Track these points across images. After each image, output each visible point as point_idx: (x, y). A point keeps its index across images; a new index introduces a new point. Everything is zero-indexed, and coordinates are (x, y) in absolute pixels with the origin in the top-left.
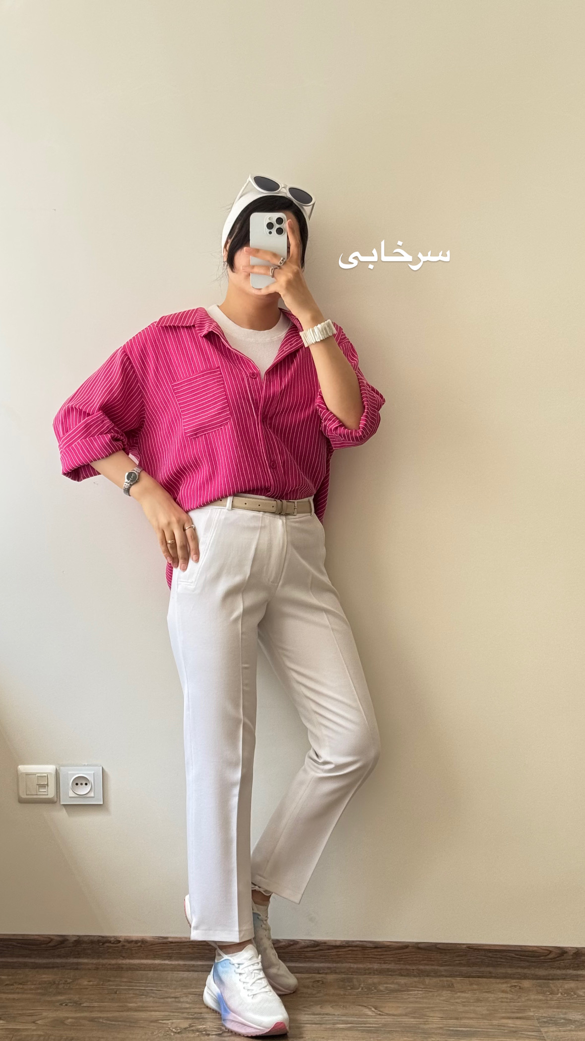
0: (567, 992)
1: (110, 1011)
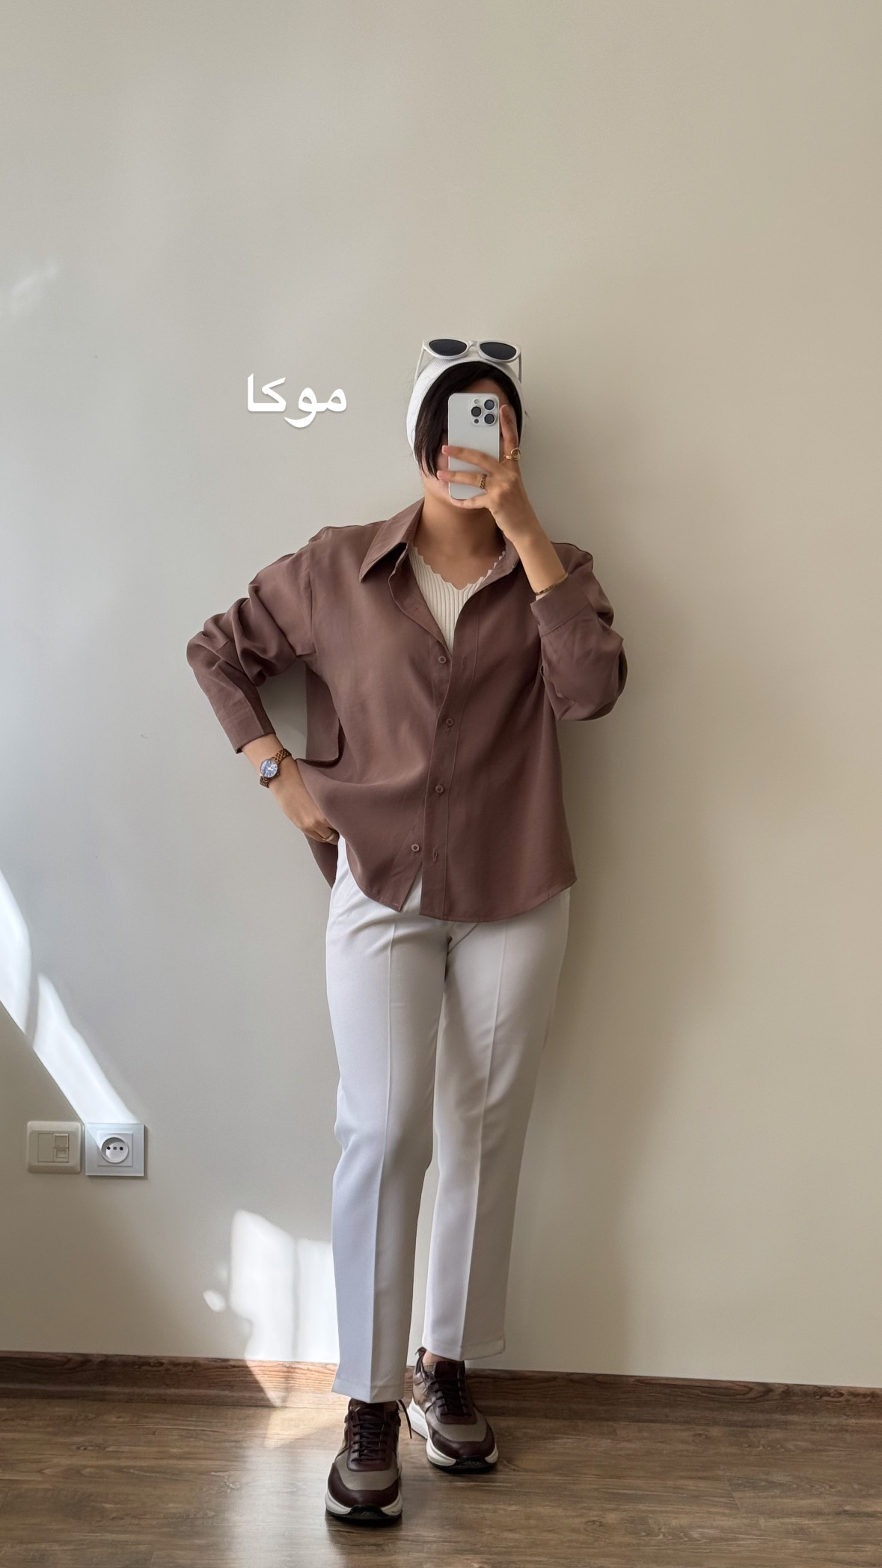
0: (771, 1445)
1: (145, 1458)
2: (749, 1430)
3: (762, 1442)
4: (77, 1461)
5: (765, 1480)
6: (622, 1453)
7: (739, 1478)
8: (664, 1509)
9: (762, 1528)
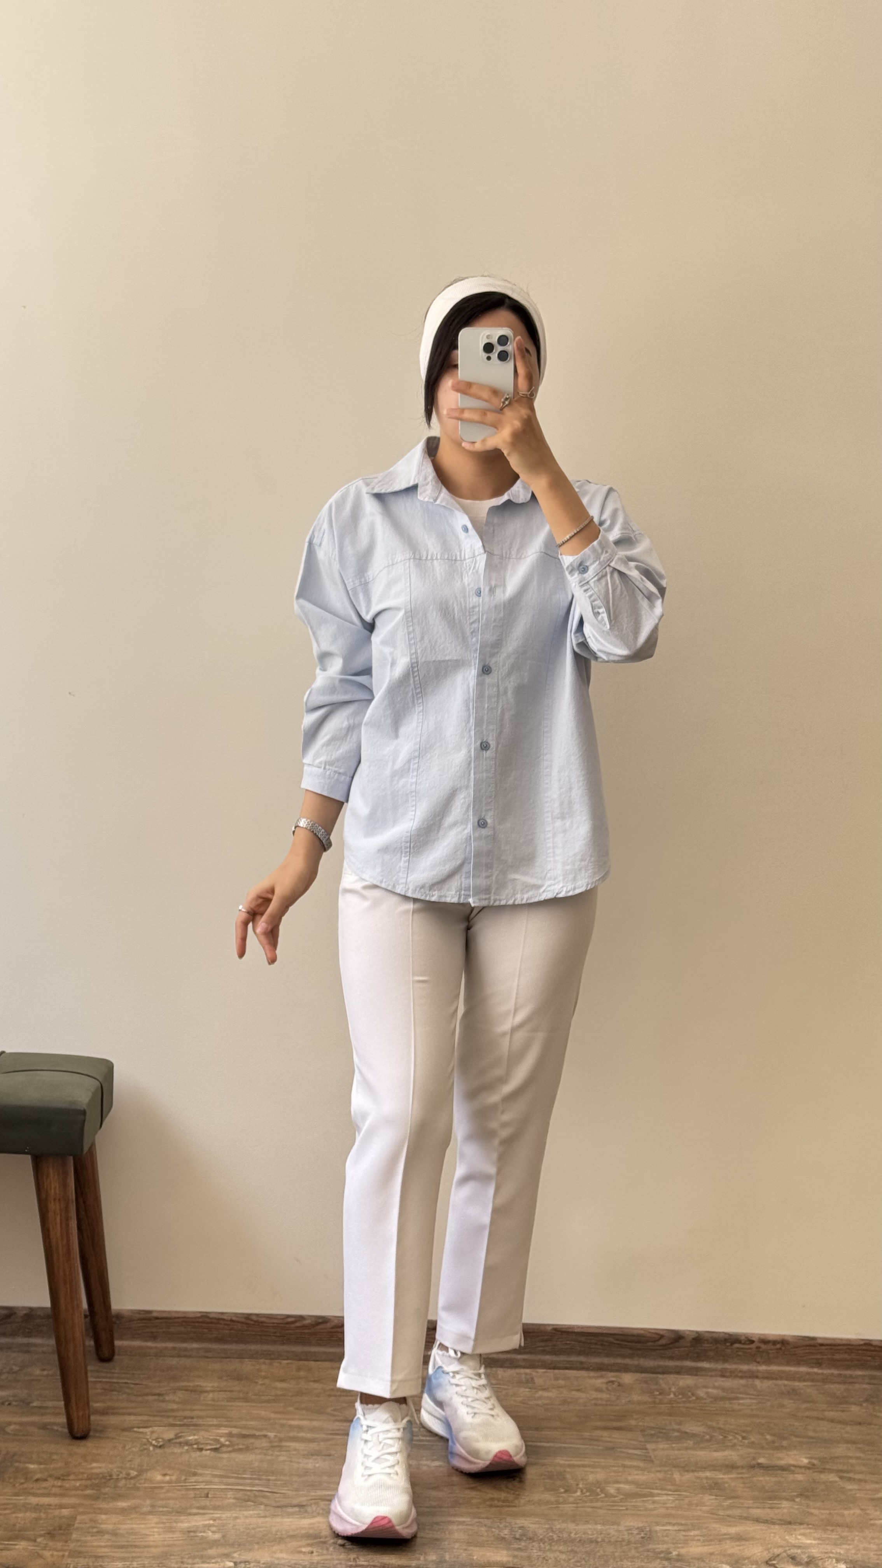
0: (683, 1392)
2: (660, 1376)
3: (673, 1389)
5: (679, 1431)
6: (540, 1402)
7: (651, 1428)
8: (580, 1463)
9: (678, 1482)
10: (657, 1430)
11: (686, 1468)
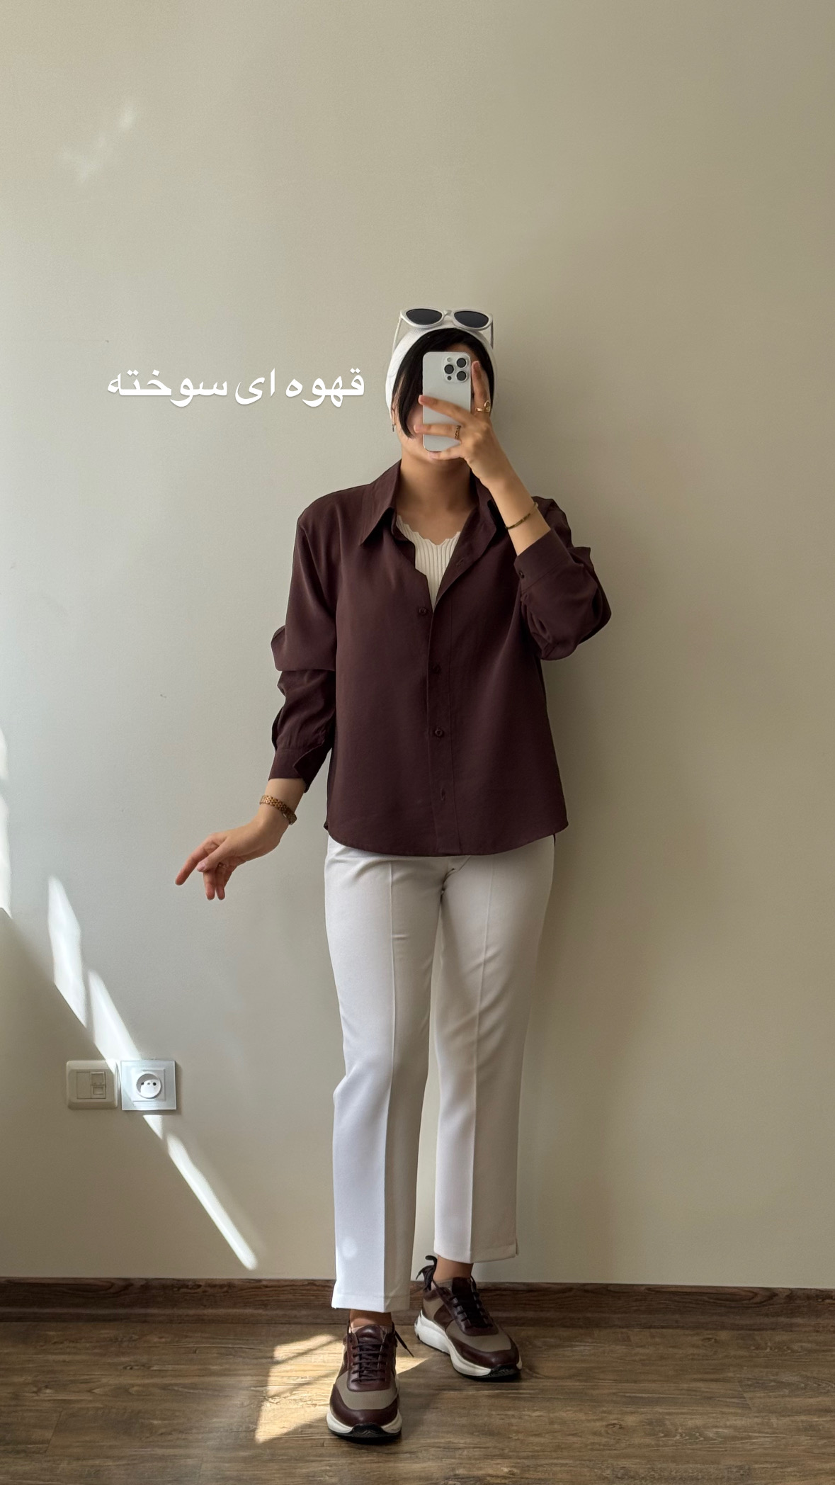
0: (778, 1346)
1: (187, 1376)
2: (756, 1333)
3: (769, 1344)
4: (125, 1380)
5: (774, 1381)
6: (637, 1358)
7: (749, 1379)
8: (679, 1411)
9: (775, 1426)
10: (755, 1381)
11: (783, 1413)
